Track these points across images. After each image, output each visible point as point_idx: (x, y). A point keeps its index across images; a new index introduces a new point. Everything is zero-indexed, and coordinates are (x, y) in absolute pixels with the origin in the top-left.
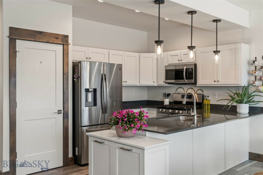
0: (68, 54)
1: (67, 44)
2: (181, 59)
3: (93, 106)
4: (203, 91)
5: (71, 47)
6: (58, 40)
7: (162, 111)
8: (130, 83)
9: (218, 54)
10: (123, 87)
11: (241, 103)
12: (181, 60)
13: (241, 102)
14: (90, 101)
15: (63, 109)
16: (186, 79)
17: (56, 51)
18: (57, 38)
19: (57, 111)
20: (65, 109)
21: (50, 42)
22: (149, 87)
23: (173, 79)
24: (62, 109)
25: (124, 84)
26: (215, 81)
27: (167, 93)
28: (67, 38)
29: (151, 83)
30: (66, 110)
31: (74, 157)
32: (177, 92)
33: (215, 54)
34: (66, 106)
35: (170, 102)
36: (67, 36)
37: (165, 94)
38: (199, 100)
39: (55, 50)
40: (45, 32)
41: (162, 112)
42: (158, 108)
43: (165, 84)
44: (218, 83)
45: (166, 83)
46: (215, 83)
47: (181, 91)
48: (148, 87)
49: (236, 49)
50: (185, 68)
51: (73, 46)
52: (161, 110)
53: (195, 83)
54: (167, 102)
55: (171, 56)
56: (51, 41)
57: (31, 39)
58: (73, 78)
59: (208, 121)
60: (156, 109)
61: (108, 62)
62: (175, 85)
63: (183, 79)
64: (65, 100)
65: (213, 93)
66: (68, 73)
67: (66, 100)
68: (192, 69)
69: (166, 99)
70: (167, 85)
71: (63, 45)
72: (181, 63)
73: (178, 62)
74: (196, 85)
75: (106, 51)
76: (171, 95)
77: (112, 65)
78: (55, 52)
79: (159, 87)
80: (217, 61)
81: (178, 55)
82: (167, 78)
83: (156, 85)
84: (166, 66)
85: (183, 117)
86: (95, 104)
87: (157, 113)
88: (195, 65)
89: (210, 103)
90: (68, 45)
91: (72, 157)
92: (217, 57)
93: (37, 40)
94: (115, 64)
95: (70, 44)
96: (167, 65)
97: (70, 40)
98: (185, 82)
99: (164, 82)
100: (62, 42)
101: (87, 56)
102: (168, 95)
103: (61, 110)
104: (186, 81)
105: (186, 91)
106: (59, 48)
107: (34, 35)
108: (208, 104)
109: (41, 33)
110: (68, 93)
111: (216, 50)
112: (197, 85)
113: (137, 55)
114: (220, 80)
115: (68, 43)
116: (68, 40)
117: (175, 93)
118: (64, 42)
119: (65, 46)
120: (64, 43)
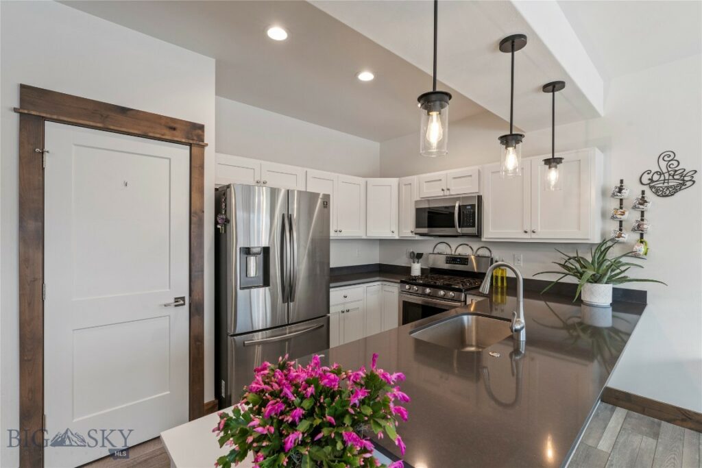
0: (202, 167)
1: (201, 143)
2: (448, 187)
3: (262, 285)
4: (492, 251)
5: (209, 153)
6: (174, 132)
7: (410, 289)
8: (347, 233)
9: (556, 167)
10: (331, 242)
11: (596, 282)
12: (448, 189)
13: (596, 280)
14: (252, 276)
15: (190, 295)
16: (459, 227)
17: (170, 159)
18: (174, 129)
19: (172, 301)
20: (194, 293)
21: (151, 134)
22: (382, 242)
23: (424, 227)
24: (186, 295)
25: (332, 235)
26: (526, 232)
27: (416, 252)
28: (200, 132)
29: (386, 234)
30: (196, 297)
31: (217, 401)
32: (435, 252)
33: (550, 168)
34: (195, 288)
35: (423, 270)
36: (202, 127)
37: (412, 255)
38: (477, 268)
39: (169, 157)
40: (138, 111)
41: (410, 291)
42: (402, 282)
43: (414, 235)
44: (534, 236)
45: (416, 234)
46: (526, 236)
47: (443, 248)
48: (380, 240)
49: (580, 160)
50: (457, 205)
51: (217, 154)
52: (407, 287)
53: (478, 236)
54: (416, 269)
55: (426, 182)
56: (154, 133)
57: (92, 124)
58: (216, 223)
59: (502, 311)
60: (397, 285)
61: (303, 189)
62: (432, 238)
63: (453, 226)
64: (192, 273)
65: (514, 255)
66: (203, 212)
67: (196, 274)
68: (473, 206)
69: (414, 262)
70: (418, 237)
71: (190, 145)
72: (448, 194)
73: (441, 193)
74: (481, 238)
75: (300, 171)
76: (424, 256)
77: (313, 197)
78: (168, 161)
79: (402, 241)
80: (553, 183)
81: (440, 180)
82: (418, 225)
83: (397, 238)
84: (416, 202)
85: (470, 317)
86: (266, 282)
87: (400, 293)
88: (480, 198)
89: (507, 275)
90: (203, 147)
91: (213, 402)
92: (553, 175)
93: (112, 127)
94: (318, 194)
95: (207, 145)
96: (418, 199)
97: (209, 137)
98: (457, 232)
99: (412, 232)
100: (188, 138)
101: (258, 178)
102: (419, 256)
103: (183, 299)
104: (459, 230)
105: (454, 249)
106: (181, 154)
107: (102, 116)
108: (502, 278)
109: (124, 110)
110: (202, 257)
111: (551, 157)
112: (483, 239)
113: (362, 181)
114: (539, 230)
115: (203, 141)
116: (204, 135)
117: (432, 252)
118: (193, 140)
119: (194, 149)
120: (191, 142)
